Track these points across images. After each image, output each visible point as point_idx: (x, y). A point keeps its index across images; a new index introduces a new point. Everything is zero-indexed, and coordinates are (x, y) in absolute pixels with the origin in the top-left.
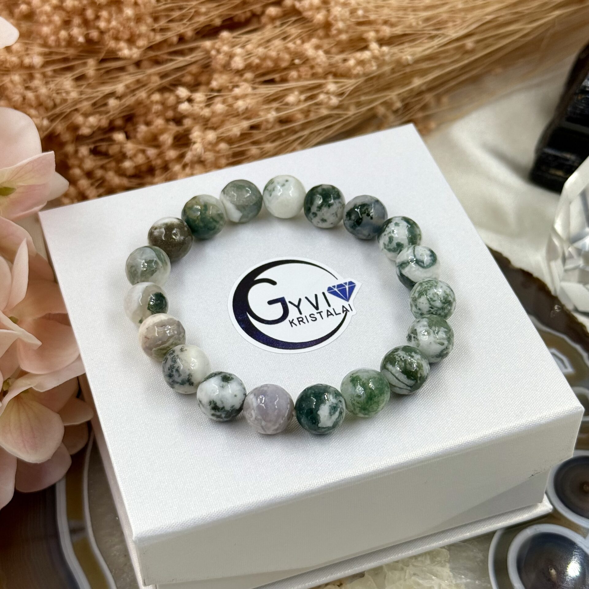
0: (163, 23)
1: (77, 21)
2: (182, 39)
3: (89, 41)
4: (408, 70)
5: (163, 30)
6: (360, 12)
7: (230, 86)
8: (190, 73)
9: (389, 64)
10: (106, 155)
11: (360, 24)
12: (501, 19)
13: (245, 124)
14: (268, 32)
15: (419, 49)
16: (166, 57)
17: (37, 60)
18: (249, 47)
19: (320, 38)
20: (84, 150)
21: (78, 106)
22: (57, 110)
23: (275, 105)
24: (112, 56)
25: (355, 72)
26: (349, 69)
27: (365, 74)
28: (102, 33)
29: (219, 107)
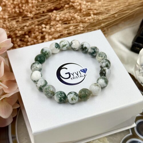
0: (39, 8)
1: (17, 7)
2: (43, 12)
3: (20, 12)
4: (100, 21)
5: (39, 10)
6: (89, 7)
7: (56, 24)
8: (45, 21)
9: (96, 20)
10: (23, 41)
11: (89, 10)
12: (124, 10)
13: (59, 34)
14: (65, 11)
15: (104, 16)
16: (39, 17)
17: (7, 17)
18: (61, 15)
19: (79, 13)
20: (18, 40)
21: (17, 29)
22: (11, 29)
23: (67, 29)
24: (26, 16)
25: (87, 22)
26: (86, 21)
27: (90, 22)
28: (23, 10)
29: (53, 30)
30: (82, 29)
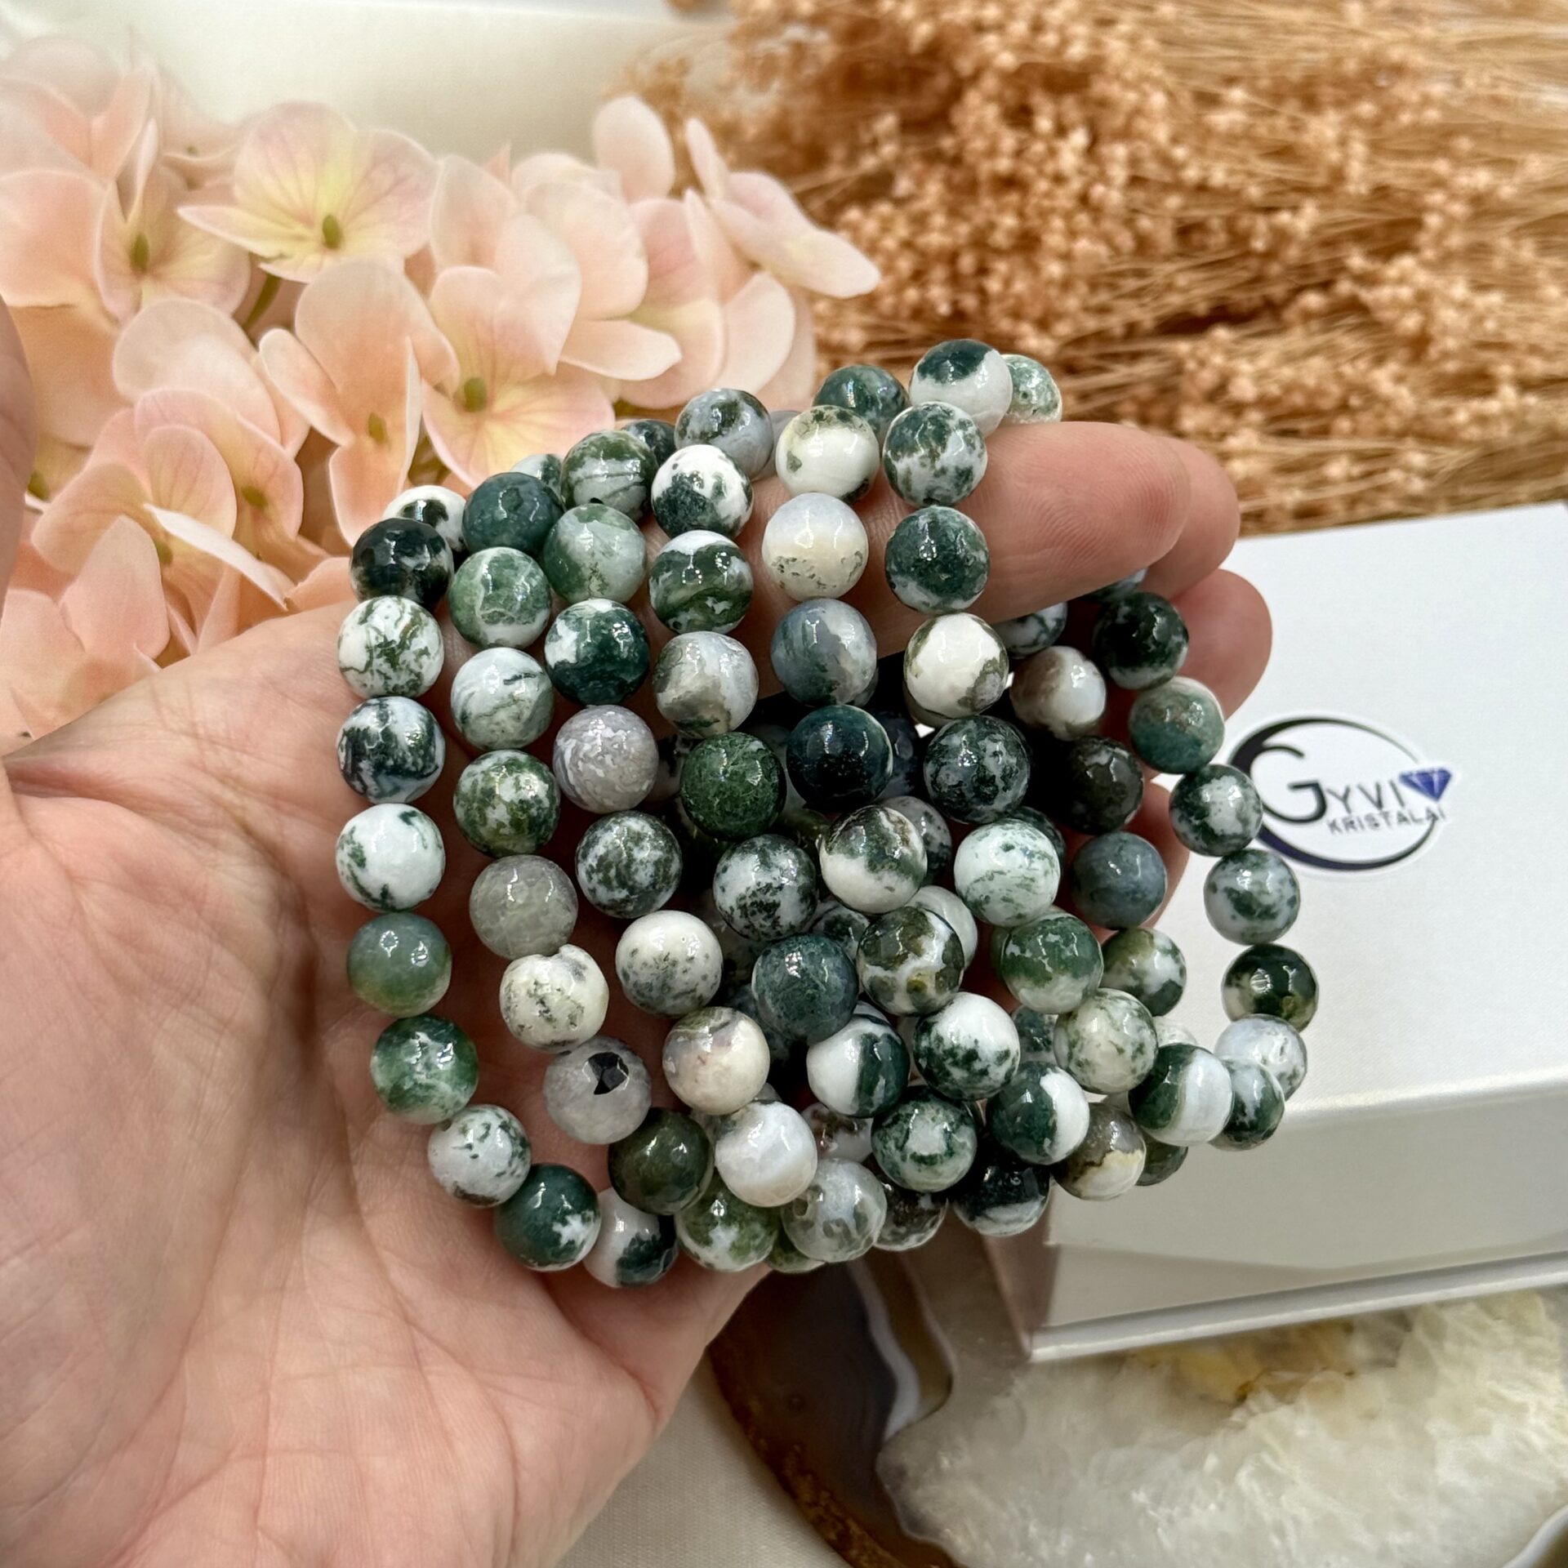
0: (1104, 297)
2: (1132, 332)
6: (1490, 325)
7: (1218, 431)
9: (1532, 429)
19: (1404, 364)
25: (1466, 435)
26: (1455, 429)
28: (988, 300)
30: (1418, 486)
